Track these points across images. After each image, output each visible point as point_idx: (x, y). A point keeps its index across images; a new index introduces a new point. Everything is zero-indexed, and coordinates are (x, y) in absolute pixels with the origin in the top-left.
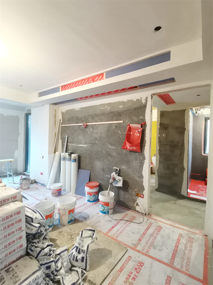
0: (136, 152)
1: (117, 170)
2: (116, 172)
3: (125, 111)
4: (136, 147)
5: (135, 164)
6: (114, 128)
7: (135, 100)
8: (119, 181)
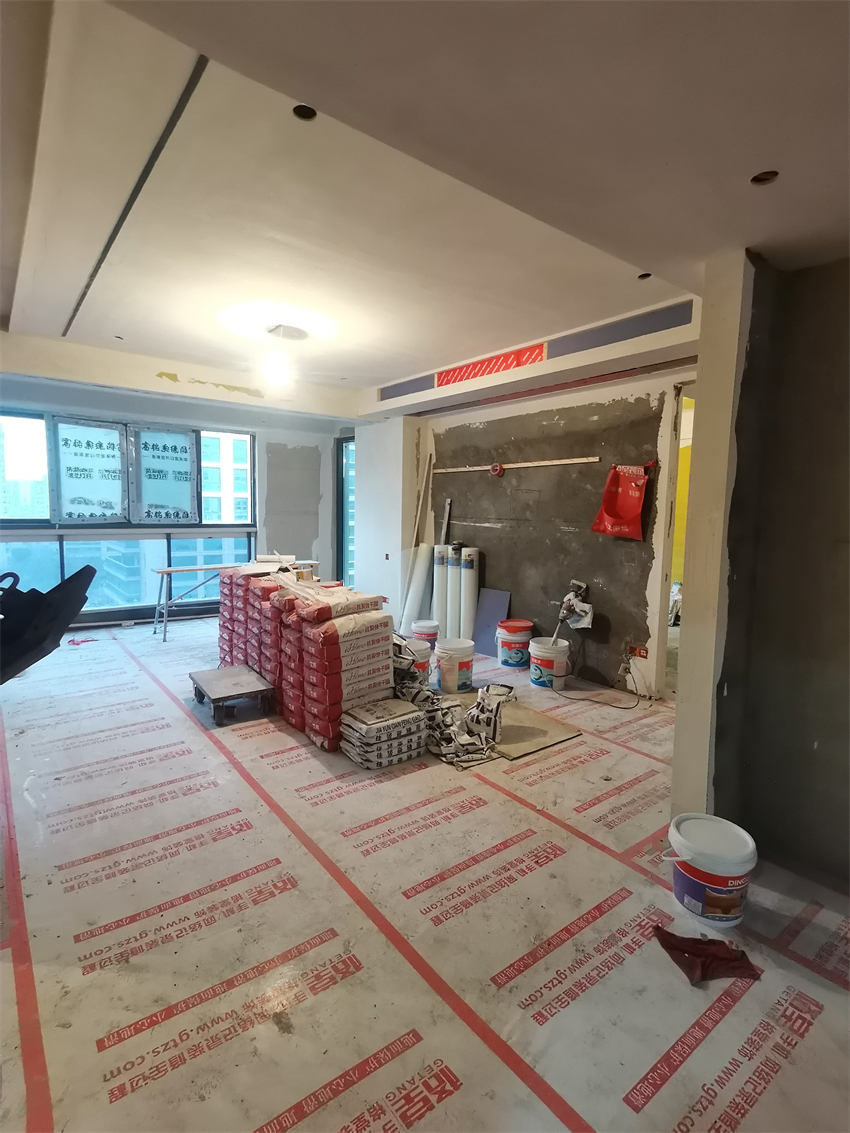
0: (632, 540)
1: (580, 587)
2: (576, 592)
3: (605, 430)
4: (628, 527)
5: (628, 570)
6: (574, 476)
7: (632, 400)
8: (583, 614)
